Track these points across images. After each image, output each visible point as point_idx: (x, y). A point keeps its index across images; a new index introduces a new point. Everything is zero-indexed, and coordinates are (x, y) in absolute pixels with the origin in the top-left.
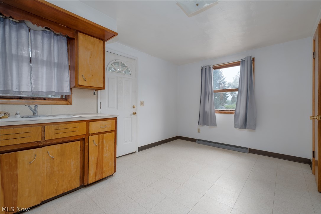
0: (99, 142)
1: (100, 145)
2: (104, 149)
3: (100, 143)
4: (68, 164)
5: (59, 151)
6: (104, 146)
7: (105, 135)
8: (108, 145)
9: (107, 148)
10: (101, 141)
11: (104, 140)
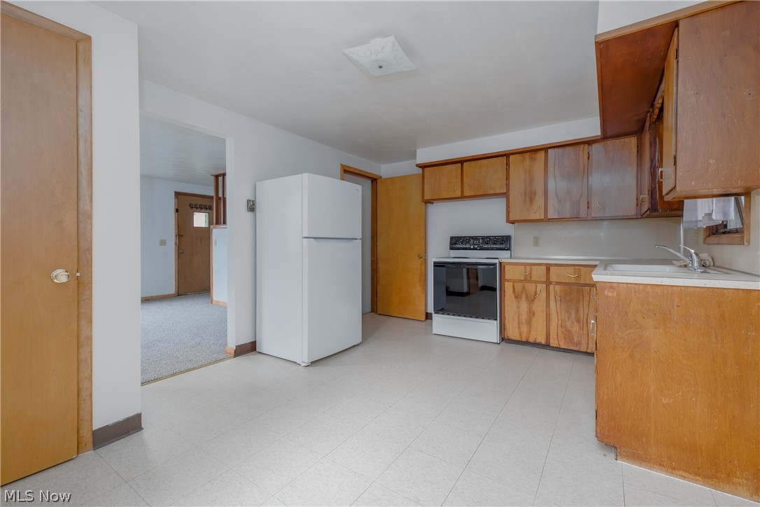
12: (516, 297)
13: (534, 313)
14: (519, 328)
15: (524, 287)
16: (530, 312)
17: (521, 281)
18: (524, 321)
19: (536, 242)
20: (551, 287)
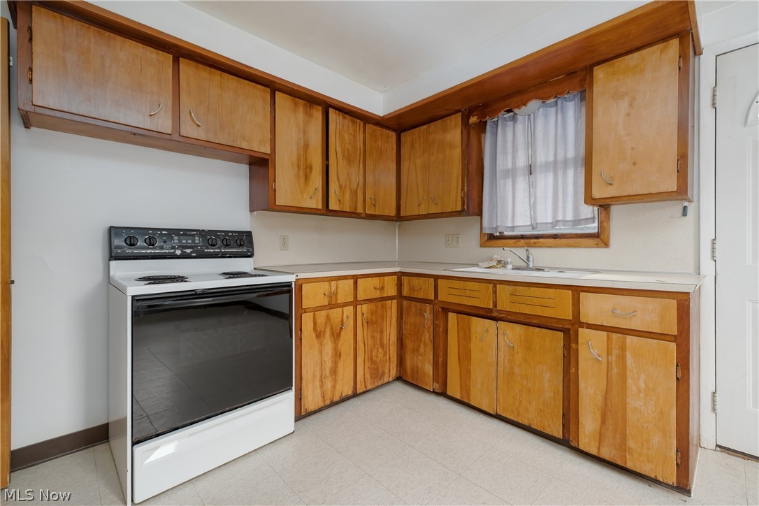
0: (609, 353)
1: (614, 366)
2: (629, 381)
3: (613, 358)
4: (537, 372)
5: (522, 338)
6: (628, 373)
7: (629, 339)
8: (643, 376)
9: (643, 385)
10: (615, 352)
11: (628, 354)
12: (318, 336)
13: (340, 354)
14: (322, 386)
15: (328, 317)
16: (336, 355)
17: (323, 308)
18: (328, 372)
19: (284, 244)
20: (359, 307)
